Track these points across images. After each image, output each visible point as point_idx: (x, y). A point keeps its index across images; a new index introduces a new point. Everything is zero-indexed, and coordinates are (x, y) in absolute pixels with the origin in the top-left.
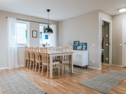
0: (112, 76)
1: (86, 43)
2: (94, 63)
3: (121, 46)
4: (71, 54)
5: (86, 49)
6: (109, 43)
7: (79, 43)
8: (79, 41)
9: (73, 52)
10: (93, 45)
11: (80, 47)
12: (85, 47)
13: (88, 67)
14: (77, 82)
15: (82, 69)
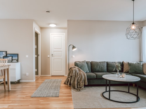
0: (51, 84)
1: (18, 54)
2: (28, 75)
3: (48, 57)
4: (8, 68)
5: (18, 61)
6: (39, 54)
7: (7, 54)
8: (6, 52)
9: (10, 65)
10: (27, 56)
11: (9, 59)
12: (17, 58)
13: (20, 81)
14: (26, 97)
15: (15, 84)
